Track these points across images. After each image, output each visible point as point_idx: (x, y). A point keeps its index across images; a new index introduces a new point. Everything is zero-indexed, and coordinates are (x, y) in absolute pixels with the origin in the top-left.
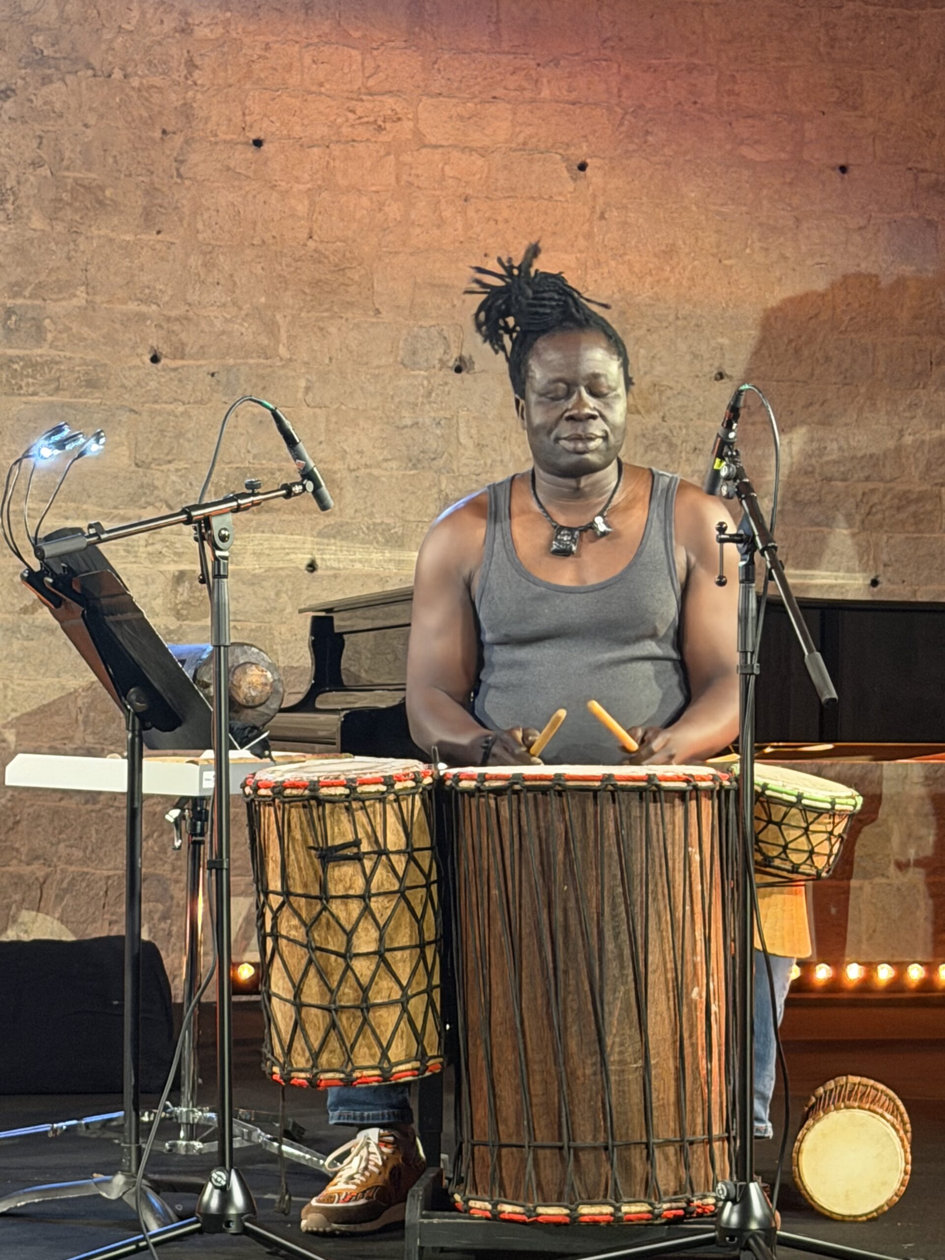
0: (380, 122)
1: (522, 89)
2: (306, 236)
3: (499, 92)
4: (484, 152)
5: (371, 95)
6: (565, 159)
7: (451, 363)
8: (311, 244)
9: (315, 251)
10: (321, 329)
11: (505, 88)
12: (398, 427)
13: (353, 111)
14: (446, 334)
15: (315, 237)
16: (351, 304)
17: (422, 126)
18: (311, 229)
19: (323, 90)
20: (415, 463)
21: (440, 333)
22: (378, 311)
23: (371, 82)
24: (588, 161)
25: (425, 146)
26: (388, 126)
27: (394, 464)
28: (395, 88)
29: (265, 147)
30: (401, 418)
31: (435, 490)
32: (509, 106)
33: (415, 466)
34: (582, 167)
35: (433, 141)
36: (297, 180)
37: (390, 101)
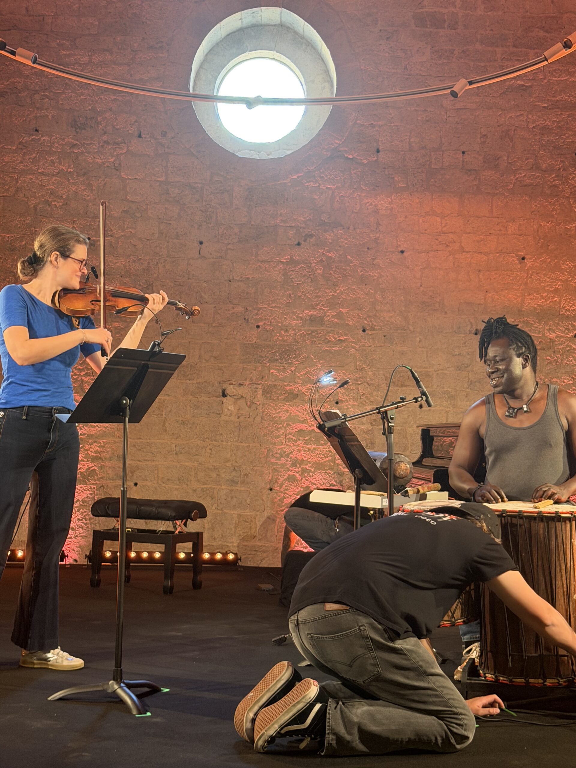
0: (447, 244)
1: (500, 230)
2: (419, 285)
3: (492, 231)
4: (486, 254)
5: (445, 233)
6: (517, 255)
7: (473, 331)
8: (421, 288)
9: (423, 291)
10: (425, 319)
11: (494, 230)
12: (453, 355)
13: (437, 240)
14: (471, 321)
15: (423, 286)
16: (436, 310)
17: (462, 244)
18: (421, 283)
19: (426, 232)
20: (459, 368)
21: (469, 321)
22: (446, 313)
23: (444, 229)
24: (526, 256)
25: (464, 252)
26: (450, 244)
27: (452, 369)
28: (453, 231)
29: (405, 254)
30: (455, 352)
31: (467, 378)
32: (496, 237)
33: (459, 370)
34: (523, 259)
35: (467, 250)
36: (417, 266)
37: (451, 236)
